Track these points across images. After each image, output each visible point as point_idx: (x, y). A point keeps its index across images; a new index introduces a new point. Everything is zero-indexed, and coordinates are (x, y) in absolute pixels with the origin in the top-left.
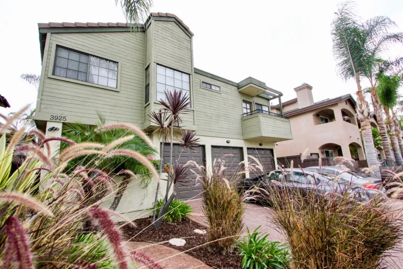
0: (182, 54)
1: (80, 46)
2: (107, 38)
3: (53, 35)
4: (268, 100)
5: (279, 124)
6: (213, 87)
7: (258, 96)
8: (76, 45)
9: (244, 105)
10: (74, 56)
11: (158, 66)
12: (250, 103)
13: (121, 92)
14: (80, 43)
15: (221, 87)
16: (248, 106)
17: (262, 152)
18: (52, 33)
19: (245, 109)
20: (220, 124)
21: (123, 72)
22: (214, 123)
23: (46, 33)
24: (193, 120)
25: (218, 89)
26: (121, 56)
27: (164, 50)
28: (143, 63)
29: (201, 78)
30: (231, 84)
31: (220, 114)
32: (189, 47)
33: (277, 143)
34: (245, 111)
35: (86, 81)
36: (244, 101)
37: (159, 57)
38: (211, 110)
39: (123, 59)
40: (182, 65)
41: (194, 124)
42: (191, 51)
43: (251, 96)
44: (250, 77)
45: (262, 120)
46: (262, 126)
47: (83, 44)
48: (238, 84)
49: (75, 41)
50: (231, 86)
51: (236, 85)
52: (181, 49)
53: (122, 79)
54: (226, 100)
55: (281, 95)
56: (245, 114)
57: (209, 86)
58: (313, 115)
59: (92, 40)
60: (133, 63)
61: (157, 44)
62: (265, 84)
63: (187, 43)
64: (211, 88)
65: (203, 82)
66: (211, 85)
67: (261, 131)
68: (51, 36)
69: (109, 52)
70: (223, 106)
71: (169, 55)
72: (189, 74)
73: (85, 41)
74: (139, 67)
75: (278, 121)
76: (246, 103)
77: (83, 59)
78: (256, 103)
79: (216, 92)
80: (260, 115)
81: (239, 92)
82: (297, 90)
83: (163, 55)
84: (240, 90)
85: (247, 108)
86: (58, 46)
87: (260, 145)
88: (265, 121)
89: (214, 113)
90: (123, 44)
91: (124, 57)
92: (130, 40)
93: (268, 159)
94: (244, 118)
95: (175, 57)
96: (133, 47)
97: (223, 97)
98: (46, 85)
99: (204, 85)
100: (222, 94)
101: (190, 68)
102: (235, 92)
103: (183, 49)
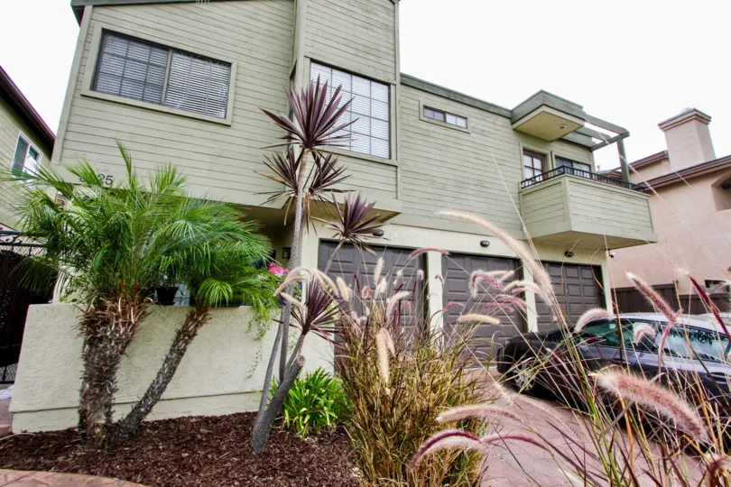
0: (372, 40)
1: (151, 32)
2: (208, 14)
3: (99, 10)
4: (590, 149)
5: (617, 203)
6: (450, 119)
7: (562, 140)
8: (144, 30)
9: (527, 160)
10: (139, 52)
11: (313, 65)
12: (543, 157)
13: (234, 126)
14: (151, 25)
15: (470, 119)
16: (537, 163)
17: (573, 272)
18: (94, 6)
19: (528, 168)
20: (465, 202)
21: (241, 84)
22: (452, 200)
23: (83, 7)
24: (393, 188)
25: (461, 123)
26: (239, 50)
27: (328, 29)
28: (286, 64)
29: (420, 99)
30: (495, 111)
31: (466, 181)
32: (392, 25)
33: (613, 252)
34: (528, 174)
35: (160, 104)
36: (527, 152)
37: (316, 45)
38: (444, 170)
39: (242, 57)
40: (372, 64)
41: (397, 198)
42: (395, 32)
43: (545, 141)
44: (542, 92)
45: (570, 193)
46: (571, 205)
47: (159, 26)
48: (512, 112)
49: (141, 22)
50: (494, 116)
51: (508, 114)
52: (370, 27)
53: (239, 98)
54: (482, 147)
55: (624, 134)
56: (527, 180)
57: (440, 116)
58: (713, 186)
59: (178, 18)
60: (264, 64)
61: (314, 18)
62: (581, 107)
63: (384, 15)
64: (445, 121)
65: (425, 107)
66: (444, 113)
67: (569, 219)
68: (93, 11)
69: (214, 43)
70: (474, 160)
71: (340, 40)
72: (388, 84)
73: (163, 21)
74: (278, 74)
75: (617, 197)
76: (532, 157)
77: (158, 56)
78: (557, 157)
79: (458, 129)
80: (566, 180)
81: (514, 130)
82: (667, 126)
83: (328, 42)
84: (515, 125)
85: (533, 169)
86: (105, 32)
87: (568, 254)
88: (578, 195)
89: (451, 177)
90: (244, 25)
91: (246, 52)
92: (259, 17)
93: (586, 288)
94: (527, 191)
95: (354, 45)
96: (266, 33)
97: (474, 140)
98: (77, 111)
99: (429, 113)
100: (472, 134)
101: (392, 70)
102: (505, 130)
103: (375, 29)
